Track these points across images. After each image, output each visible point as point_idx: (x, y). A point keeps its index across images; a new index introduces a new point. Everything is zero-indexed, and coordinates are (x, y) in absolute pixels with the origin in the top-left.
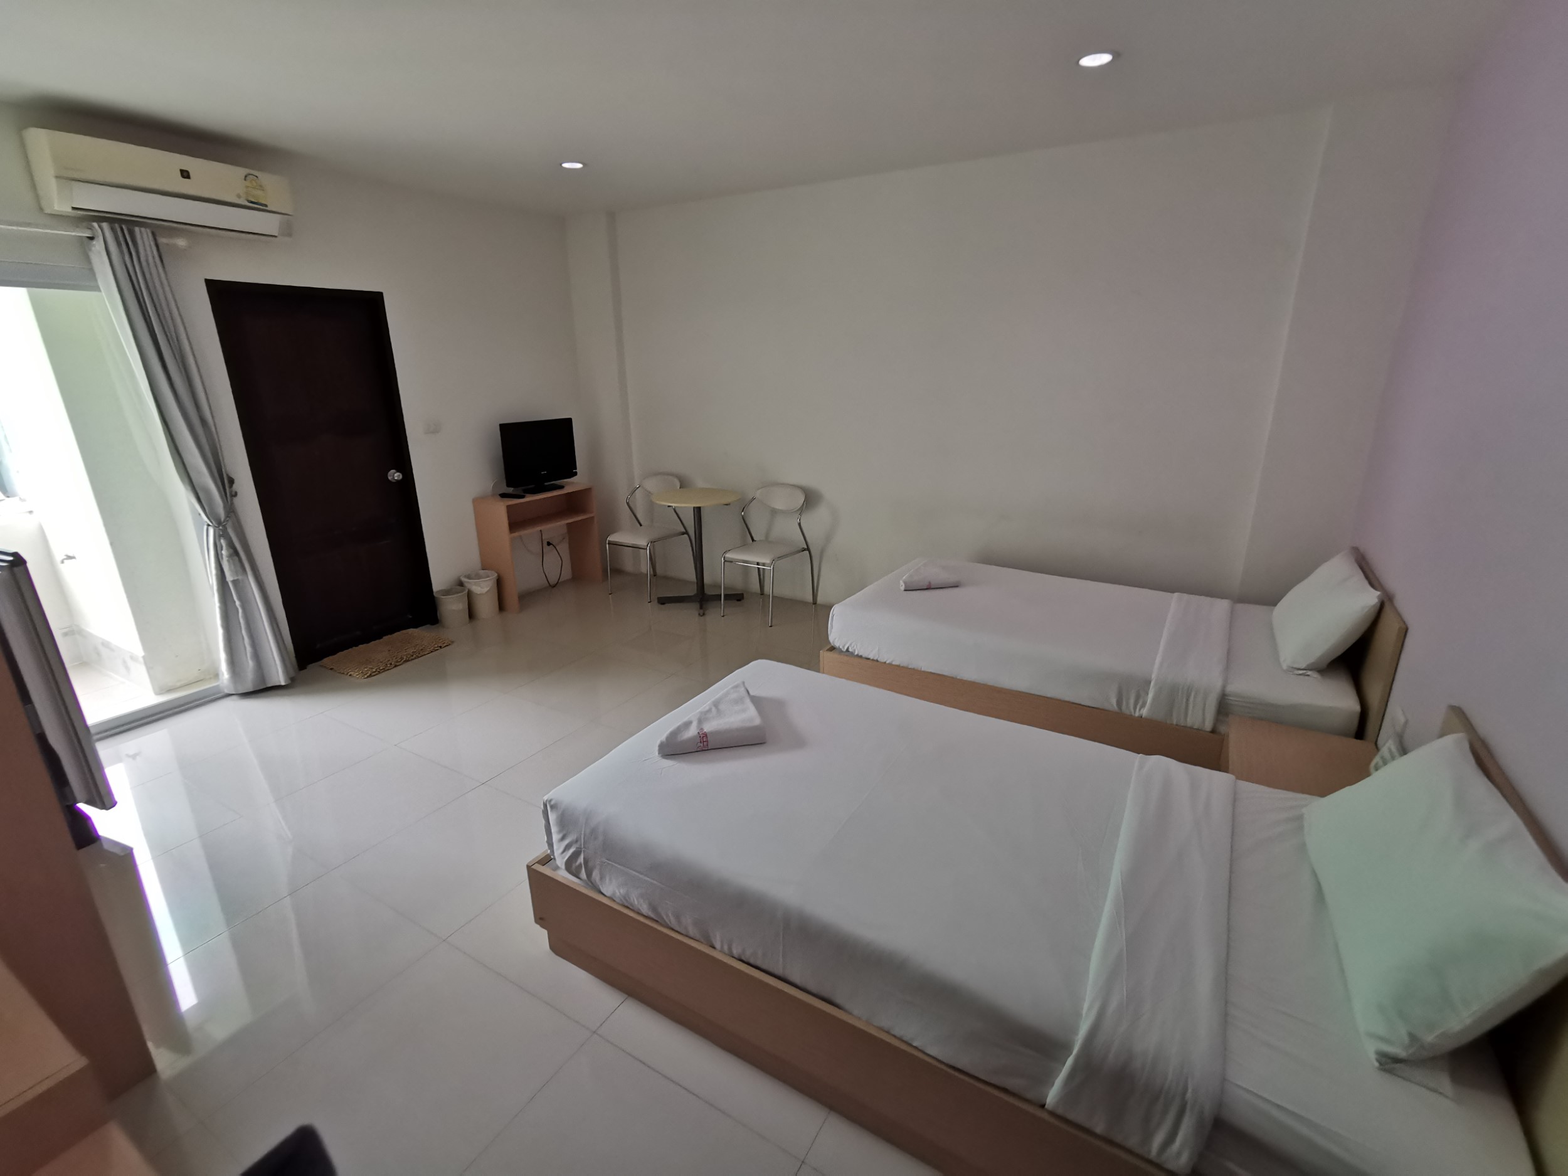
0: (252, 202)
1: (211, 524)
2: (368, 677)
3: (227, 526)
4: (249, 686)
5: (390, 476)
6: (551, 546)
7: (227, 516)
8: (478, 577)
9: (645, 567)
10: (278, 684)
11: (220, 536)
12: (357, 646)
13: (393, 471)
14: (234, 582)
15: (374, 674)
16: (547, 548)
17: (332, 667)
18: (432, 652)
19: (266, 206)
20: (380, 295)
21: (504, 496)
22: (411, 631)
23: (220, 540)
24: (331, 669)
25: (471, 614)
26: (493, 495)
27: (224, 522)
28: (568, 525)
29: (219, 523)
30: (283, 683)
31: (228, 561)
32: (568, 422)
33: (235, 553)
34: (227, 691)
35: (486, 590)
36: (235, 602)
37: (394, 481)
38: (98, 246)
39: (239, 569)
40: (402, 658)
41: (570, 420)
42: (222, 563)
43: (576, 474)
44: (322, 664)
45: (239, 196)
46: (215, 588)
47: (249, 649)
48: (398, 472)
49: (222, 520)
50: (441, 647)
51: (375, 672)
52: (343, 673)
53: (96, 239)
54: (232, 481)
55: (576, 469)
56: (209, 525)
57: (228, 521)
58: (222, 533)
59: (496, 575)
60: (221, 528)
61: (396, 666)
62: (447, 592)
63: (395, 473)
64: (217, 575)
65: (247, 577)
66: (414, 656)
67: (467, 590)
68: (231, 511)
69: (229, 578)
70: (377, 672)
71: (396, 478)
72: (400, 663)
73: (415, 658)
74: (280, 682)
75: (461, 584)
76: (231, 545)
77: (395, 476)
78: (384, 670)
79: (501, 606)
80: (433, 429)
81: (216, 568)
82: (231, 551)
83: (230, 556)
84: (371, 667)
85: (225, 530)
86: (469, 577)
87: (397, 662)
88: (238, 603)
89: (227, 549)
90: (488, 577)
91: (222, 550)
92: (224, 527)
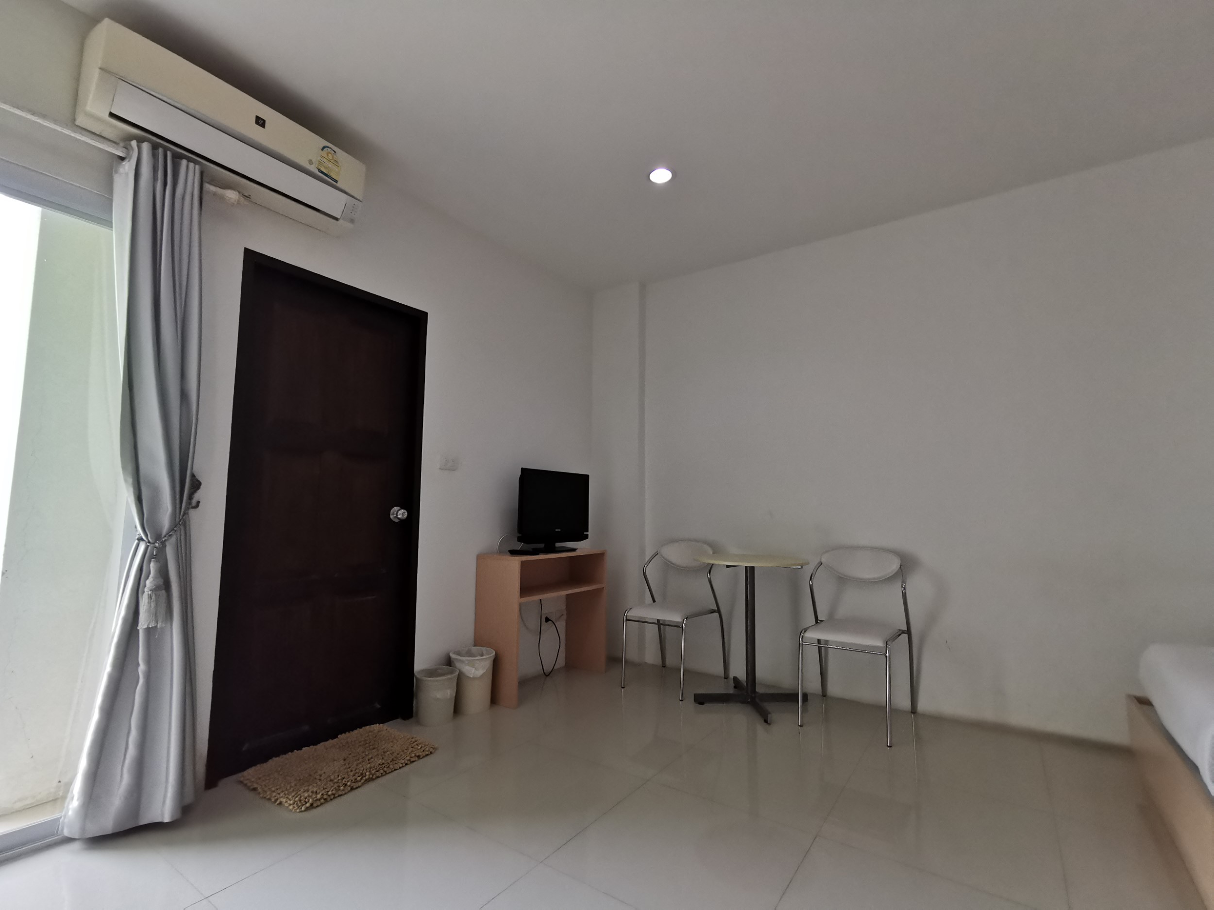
0: (322, 172)
1: (144, 538)
2: (307, 809)
3: (167, 543)
4: (107, 823)
5: (393, 514)
6: (550, 622)
7: (173, 529)
8: (470, 654)
9: (651, 656)
10: (158, 820)
11: (152, 557)
12: (301, 749)
13: (396, 508)
14: (149, 631)
15: (319, 803)
16: (545, 626)
17: (255, 786)
18: (406, 764)
19: (336, 181)
20: (424, 315)
21: (513, 553)
22: (376, 727)
23: (150, 562)
24: (255, 789)
25: (457, 708)
26: (500, 552)
27: (165, 536)
28: (568, 596)
29: (158, 537)
30: (167, 819)
31: (150, 597)
32: (585, 478)
33: (165, 585)
34: (66, 833)
35: (480, 672)
36: (138, 665)
37: (397, 520)
38: (128, 167)
39: (162, 609)
40: (362, 775)
41: (588, 476)
42: (140, 599)
43: (586, 537)
44: (242, 779)
45: (311, 162)
46: (115, 640)
47: (132, 751)
48: (402, 508)
49: (164, 534)
50: (419, 757)
51: (319, 800)
52: (269, 799)
53: (127, 160)
54: (196, 485)
55: (588, 531)
56: (140, 539)
57: (170, 536)
58: (156, 553)
59: (494, 653)
60: (157, 545)
61: (352, 789)
62: (431, 673)
63: (399, 510)
64: (125, 620)
65: (171, 625)
66: (382, 771)
67: (457, 673)
68: (181, 523)
69: (143, 623)
70: (322, 801)
71: (399, 517)
72: (360, 784)
73: (382, 775)
74: (163, 815)
75: (449, 662)
76: (163, 573)
77: (399, 513)
78: (335, 797)
79: (494, 699)
80: (450, 466)
81: (128, 606)
82: (161, 581)
83: (155, 589)
84: (315, 790)
85: (162, 550)
86: (459, 653)
87: (356, 781)
88: (142, 668)
89: (155, 578)
90: (482, 655)
91: (147, 578)
92: (163, 544)
